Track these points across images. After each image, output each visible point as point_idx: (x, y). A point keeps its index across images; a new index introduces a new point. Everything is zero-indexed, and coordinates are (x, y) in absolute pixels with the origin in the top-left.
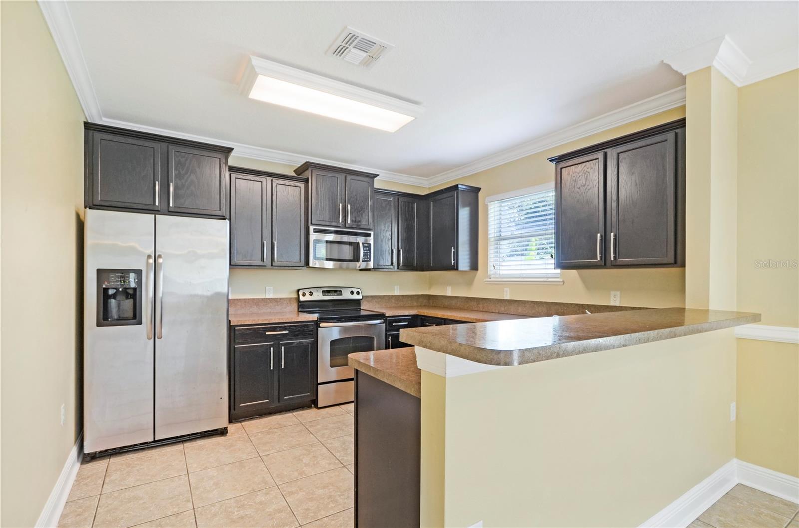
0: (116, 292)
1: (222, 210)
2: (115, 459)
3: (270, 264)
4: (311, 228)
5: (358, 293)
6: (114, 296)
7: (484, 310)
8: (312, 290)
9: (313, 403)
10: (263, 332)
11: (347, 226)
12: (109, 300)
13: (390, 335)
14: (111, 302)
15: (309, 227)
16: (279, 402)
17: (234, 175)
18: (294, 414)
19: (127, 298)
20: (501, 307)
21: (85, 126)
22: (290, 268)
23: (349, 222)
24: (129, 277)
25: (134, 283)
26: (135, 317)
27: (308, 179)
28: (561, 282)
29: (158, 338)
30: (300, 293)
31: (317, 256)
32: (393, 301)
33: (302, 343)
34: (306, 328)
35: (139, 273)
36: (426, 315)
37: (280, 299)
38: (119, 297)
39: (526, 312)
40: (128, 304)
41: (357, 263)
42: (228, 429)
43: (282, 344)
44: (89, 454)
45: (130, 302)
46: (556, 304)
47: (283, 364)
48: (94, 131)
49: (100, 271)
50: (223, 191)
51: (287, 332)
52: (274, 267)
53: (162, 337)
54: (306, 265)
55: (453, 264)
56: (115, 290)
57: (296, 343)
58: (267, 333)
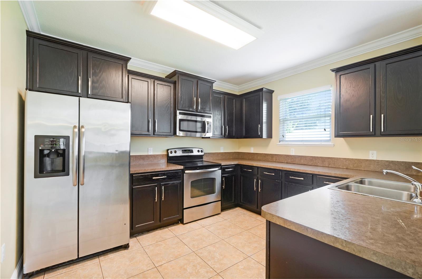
0: (50, 152)
1: (123, 98)
2: (48, 275)
3: (153, 133)
4: (178, 112)
5: (202, 151)
6: (48, 155)
7: (276, 161)
8: (176, 150)
9: (181, 221)
10: (150, 177)
11: (198, 111)
12: (44, 159)
13: (224, 176)
14: (45, 160)
15: (176, 111)
16: (160, 222)
17: (131, 77)
18: (169, 228)
19: (58, 156)
20: (288, 159)
21: (27, 34)
22: (165, 136)
23: (199, 109)
24: (59, 142)
25: (63, 146)
26: (63, 170)
27: (176, 81)
28: (333, 145)
29: (81, 185)
30: (169, 151)
31: (181, 129)
32: (220, 156)
33: (174, 184)
34: (177, 174)
35: (67, 138)
36: (244, 164)
37: (157, 155)
38: (52, 156)
39: (307, 163)
40: (59, 161)
41: (203, 133)
42: (129, 244)
43: (163, 185)
44: (27, 274)
45: (61, 159)
46: (329, 158)
47: (163, 197)
48: (34, 38)
49: (37, 137)
50: (124, 86)
51: (166, 177)
52: (156, 136)
53: (83, 184)
54: (175, 134)
55: (259, 134)
56: (49, 151)
57: (171, 184)
58: (153, 178)
